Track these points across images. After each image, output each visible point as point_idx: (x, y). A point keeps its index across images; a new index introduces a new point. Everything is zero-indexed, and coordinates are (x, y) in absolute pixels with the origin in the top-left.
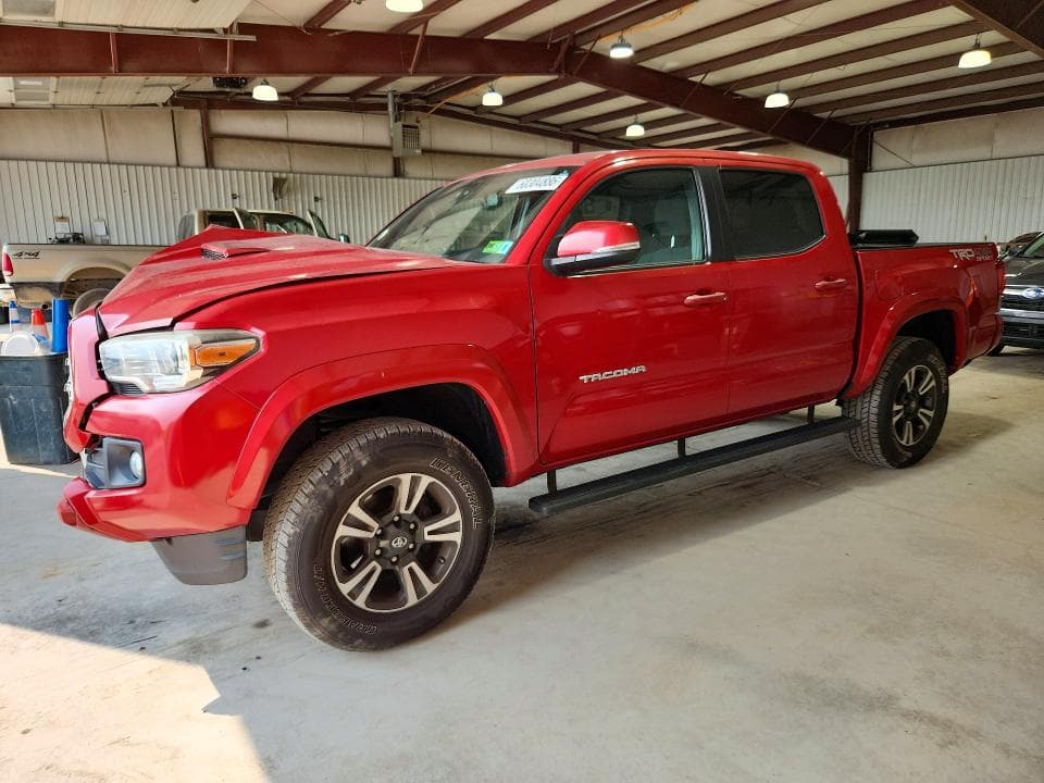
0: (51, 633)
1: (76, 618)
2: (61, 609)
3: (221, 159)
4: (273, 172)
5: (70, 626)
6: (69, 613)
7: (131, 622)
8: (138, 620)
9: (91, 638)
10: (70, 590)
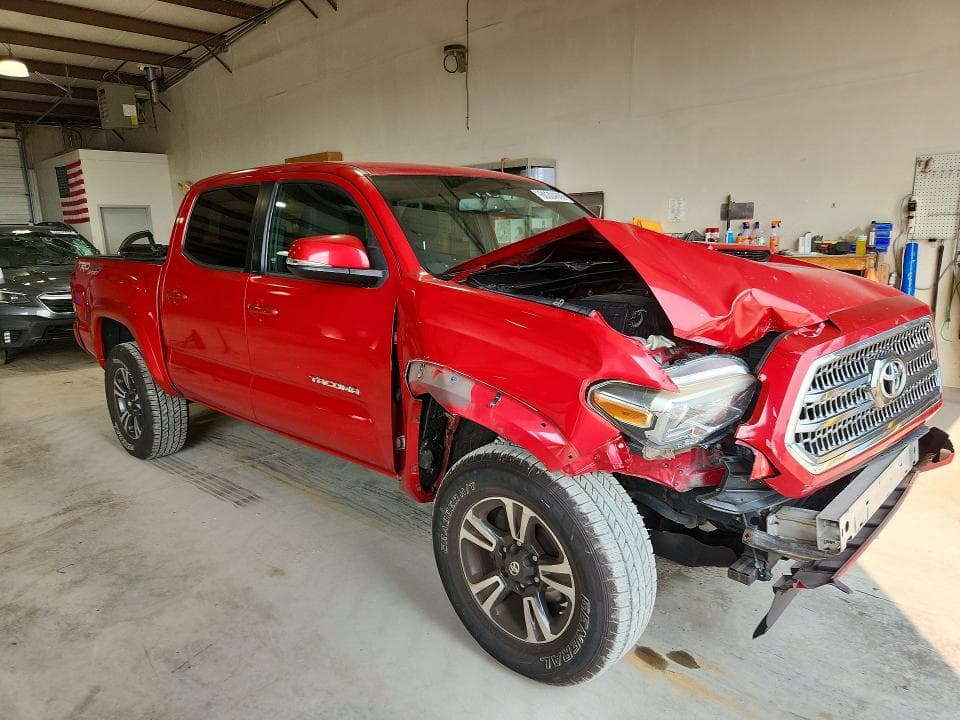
0: (937, 654)
1: (903, 653)
2: (909, 675)
5: (914, 648)
6: (907, 664)
7: (862, 614)
8: (855, 612)
9: (905, 624)
10: (885, 697)
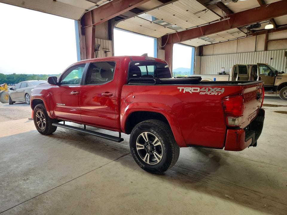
3: (270, 48)
4: (285, 50)
